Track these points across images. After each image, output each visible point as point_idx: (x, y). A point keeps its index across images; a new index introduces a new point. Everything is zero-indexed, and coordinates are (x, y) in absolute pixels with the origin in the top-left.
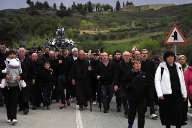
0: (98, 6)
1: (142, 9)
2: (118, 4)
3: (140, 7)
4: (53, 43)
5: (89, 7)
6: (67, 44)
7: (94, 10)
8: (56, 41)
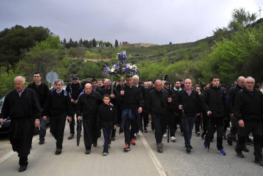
0: (101, 43)
1: (135, 46)
2: (117, 42)
3: (134, 45)
4: (112, 70)
5: (94, 43)
6: (129, 70)
7: (98, 46)
8: (116, 67)
